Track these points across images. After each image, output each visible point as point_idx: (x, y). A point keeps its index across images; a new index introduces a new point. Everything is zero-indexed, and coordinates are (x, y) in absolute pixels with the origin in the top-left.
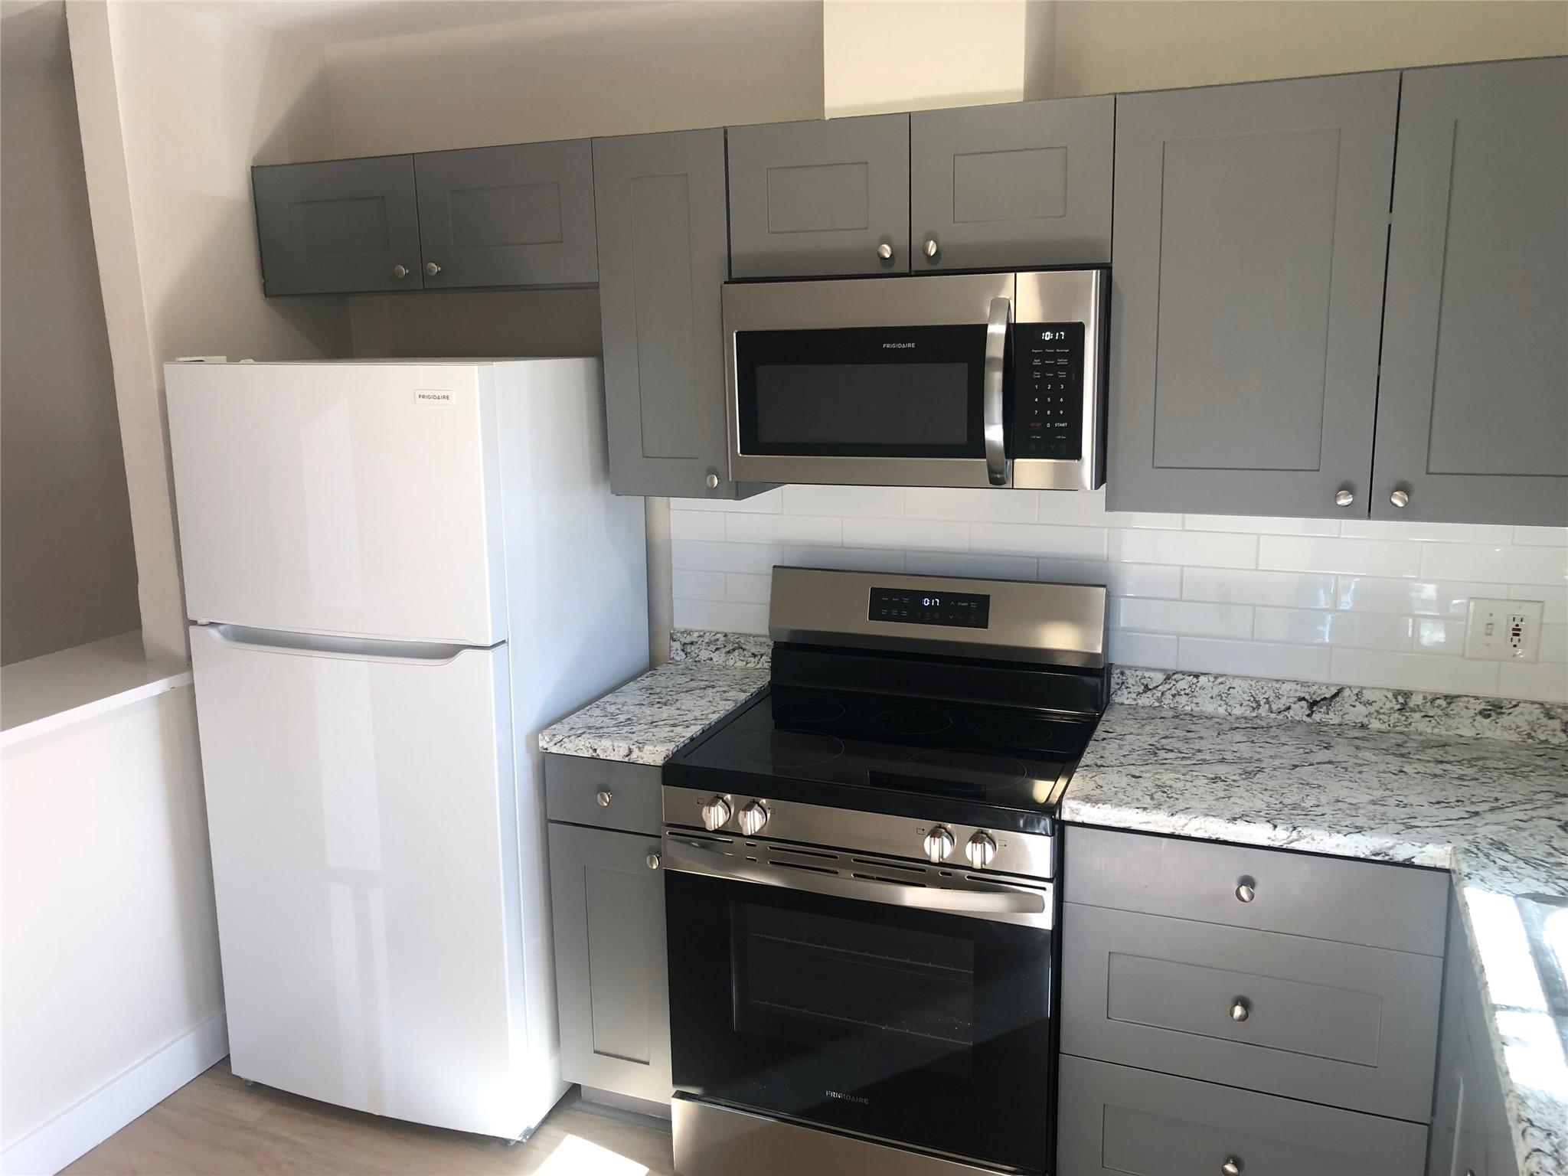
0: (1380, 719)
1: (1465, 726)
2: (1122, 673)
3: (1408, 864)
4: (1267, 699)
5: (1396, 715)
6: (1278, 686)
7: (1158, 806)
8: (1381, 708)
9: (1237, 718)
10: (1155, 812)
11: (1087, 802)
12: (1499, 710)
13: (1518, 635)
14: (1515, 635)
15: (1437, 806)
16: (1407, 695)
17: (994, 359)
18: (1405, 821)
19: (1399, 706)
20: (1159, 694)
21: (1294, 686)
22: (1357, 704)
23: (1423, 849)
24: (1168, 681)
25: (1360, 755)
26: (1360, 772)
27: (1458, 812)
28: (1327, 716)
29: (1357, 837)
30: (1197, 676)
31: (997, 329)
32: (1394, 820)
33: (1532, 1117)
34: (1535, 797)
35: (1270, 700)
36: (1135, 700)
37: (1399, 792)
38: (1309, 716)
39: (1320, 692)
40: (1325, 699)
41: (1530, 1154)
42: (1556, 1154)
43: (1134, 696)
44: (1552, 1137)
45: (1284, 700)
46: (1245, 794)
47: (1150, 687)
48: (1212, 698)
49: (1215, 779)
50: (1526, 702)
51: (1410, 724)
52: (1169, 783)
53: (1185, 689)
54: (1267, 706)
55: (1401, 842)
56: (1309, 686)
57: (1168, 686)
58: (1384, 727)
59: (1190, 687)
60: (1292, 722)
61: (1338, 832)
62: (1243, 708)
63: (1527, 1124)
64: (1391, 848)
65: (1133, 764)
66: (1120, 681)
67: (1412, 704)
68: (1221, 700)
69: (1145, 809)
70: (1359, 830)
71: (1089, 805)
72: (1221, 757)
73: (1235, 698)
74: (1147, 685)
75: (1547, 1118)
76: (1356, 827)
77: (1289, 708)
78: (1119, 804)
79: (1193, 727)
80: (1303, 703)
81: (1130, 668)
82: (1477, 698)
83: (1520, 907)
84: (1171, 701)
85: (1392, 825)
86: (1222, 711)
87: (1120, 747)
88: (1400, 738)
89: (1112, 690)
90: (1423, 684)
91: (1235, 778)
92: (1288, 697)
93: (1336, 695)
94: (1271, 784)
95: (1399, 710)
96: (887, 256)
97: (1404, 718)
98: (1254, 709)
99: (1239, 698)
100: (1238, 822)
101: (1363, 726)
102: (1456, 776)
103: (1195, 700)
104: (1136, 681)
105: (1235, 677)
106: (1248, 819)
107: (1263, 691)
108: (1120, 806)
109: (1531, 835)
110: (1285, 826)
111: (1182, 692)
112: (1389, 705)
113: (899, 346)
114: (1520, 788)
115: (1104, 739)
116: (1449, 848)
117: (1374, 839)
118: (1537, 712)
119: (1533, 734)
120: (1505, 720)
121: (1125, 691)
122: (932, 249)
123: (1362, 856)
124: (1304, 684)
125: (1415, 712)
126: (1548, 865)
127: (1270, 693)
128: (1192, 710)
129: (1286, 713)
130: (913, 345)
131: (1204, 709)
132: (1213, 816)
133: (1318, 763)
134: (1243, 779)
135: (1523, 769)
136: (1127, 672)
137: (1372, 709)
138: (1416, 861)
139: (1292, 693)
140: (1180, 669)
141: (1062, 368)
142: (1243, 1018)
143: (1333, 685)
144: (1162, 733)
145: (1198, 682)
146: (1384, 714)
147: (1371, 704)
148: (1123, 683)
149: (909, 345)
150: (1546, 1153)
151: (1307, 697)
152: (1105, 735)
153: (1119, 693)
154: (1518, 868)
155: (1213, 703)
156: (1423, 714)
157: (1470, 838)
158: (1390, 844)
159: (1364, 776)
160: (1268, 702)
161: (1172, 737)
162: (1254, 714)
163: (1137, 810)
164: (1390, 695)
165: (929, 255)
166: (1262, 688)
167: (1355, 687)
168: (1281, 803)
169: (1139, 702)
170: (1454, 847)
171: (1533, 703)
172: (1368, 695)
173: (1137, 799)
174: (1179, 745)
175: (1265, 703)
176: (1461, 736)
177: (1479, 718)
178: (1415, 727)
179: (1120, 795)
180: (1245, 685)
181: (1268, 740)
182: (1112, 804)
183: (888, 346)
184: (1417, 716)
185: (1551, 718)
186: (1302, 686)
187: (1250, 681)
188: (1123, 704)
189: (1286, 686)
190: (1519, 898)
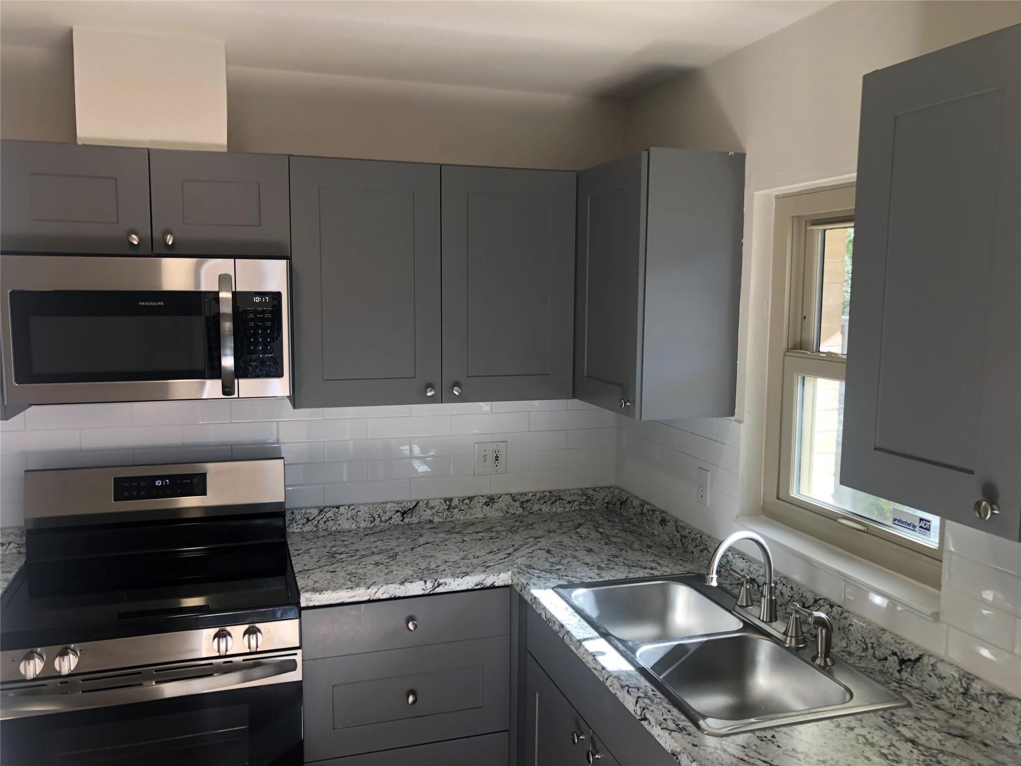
0: (438, 516)
1: (478, 512)
2: (292, 513)
3: (492, 587)
4: (379, 515)
5: (446, 512)
6: (384, 506)
7: (358, 585)
8: (439, 509)
9: (364, 529)
10: (358, 588)
11: (316, 592)
12: (493, 501)
13: (497, 460)
14: (496, 460)
15: (491, 554)
16: (451, 500)
17: (225, 314)
18: (484, 564)
19: (447, 507)
20: (316, 522)
21: (393, 504)
22: (426, 509)
23: (498, 577)
24: (321, 514)
25: (439, 536)
26: (446, 545)
27: (502, 555)
28: (412, 519)
29: (467, 578)
30: (338, 507)
31: (225, 295)
32: (478, 565)
33: (627, 684)
34: (528, 540)
35: (381, 515)
36: (301, 529)
37: (470, 551)
38: (402, 521)
39: (407, 506)
40: (410, 509)
41: (637, 700)
42: (646, 696)
43: (301, 526)
44: (640, 690)
45: (388, 514)
46: (398, 568)
47: (310, 519)
48: (348, 519)
49: (377, 564)
50: (504, 494)
51: (453, 516)
52: (354, 571)
53: (331, 517)
54: (379, 519)
55: (488, 575)
56: (401, 503)
57: (321, 517)
58: (440, 520)
59: (334, 515)
60: (393, 525)
61: (458, 577)
62: (366, 523)
63: (627, 688)
64: (484, 580)
65: (326, 565)
66: (291, 518)
67: (453, 505)
68: (353, 520)
69: (352, 588)
70: (467, 574)
71: (318, 593)
72: (370, 551)
73: (361, 517)
74: (308, 518)
75: (633, 682)
76: (464, 573)
77: (391, 518)
78: (335, 589)
79: (343, 538)
80: (399, 514)
81: (297, 509)
82: (483, 496)
83: (556, 592)
84: (323, 526)
85: (479, 568)
86: (354, 526)
87: (311, 557)
88: (452, 525)
89: (287, 525)
90: (457, 493)
91: (387, 561)
92: (390, 512)
93: (416, 506)
94: (408, 560)
95: (448, 509)
96: (136, 243)
97: (450, 513)
98: (372, 522)
99: (363, 517)
100: (406, 584)
101: (431, 521)
102: (488, 538)
103: (338, 523)
104: (301, 517)
105: (359, 505)
106: (409, 581)
107: (377, 510)
108: (337, 590)
109: (539, 559)
110: (430, 580)
111: (330, 519)
112: (442, 507)
113: (152, 304)
114: (518, 539)
115: (298, 555)
116: (510, 573)
117: (475, 577)
118: (509, 498)
119: (508, 511)
120: (496, 506)
121: (295, 524)
122: (170, 240)
123: (470, 588)
124: (398, 503)
125: (455, 508)
126: (555, 571)
127: (380, 511)
128: (336, 529)
129: (390, 521)
130: (162, 304)
131: (344, 528)
132: (391, 583)
133: (423, 545)
134: (391, 561)
135: (513, 529)
136: (296, 512)
137: (434, 511)
138: (496, 584)
139: (392, 509)
140: (326, 505)
141: (268, 320)
142: (414, 702)
143: (413, 501)
144: (330, 545)
145: (339, 511)
146: (440, 512)
147: (433, 508)
148: (293, 519)
149: (159, 303)
150: (642, 697)
151: (401, 510)
152: (297, 552)
153: (291, 526)
154: (544, 575)
155: (348, 523)
156: (459, 509)
157: (516, 566)
158: (484, 578)
159: (448, 546)
160: (379, 516)
161: (336, 546)
162: (372, 525)
163: (347, 590)
164: (442, 501)
165: (168, 244)
166: (376, 508)
167: (425, 500)
168: (419, 569)
169: (304, 529)
170: (512, 572)
171: (507, 495)
172: (432, 504)
173: (343, 584)
174: (343, 549)
175: (378, 517)
176: (477, 518)
177: (484, 507)
178: (456, 517)
179: (332, 584)
180: (366, 509)
181: (389, 537)
182: (331, 590)
183: (143, 304)
184: (456, 511)
185: (515, 501)
186: (397, 504)
187: (368, 506)
188: (294, 533)
189: (389, 506)
190: (555, 589)
